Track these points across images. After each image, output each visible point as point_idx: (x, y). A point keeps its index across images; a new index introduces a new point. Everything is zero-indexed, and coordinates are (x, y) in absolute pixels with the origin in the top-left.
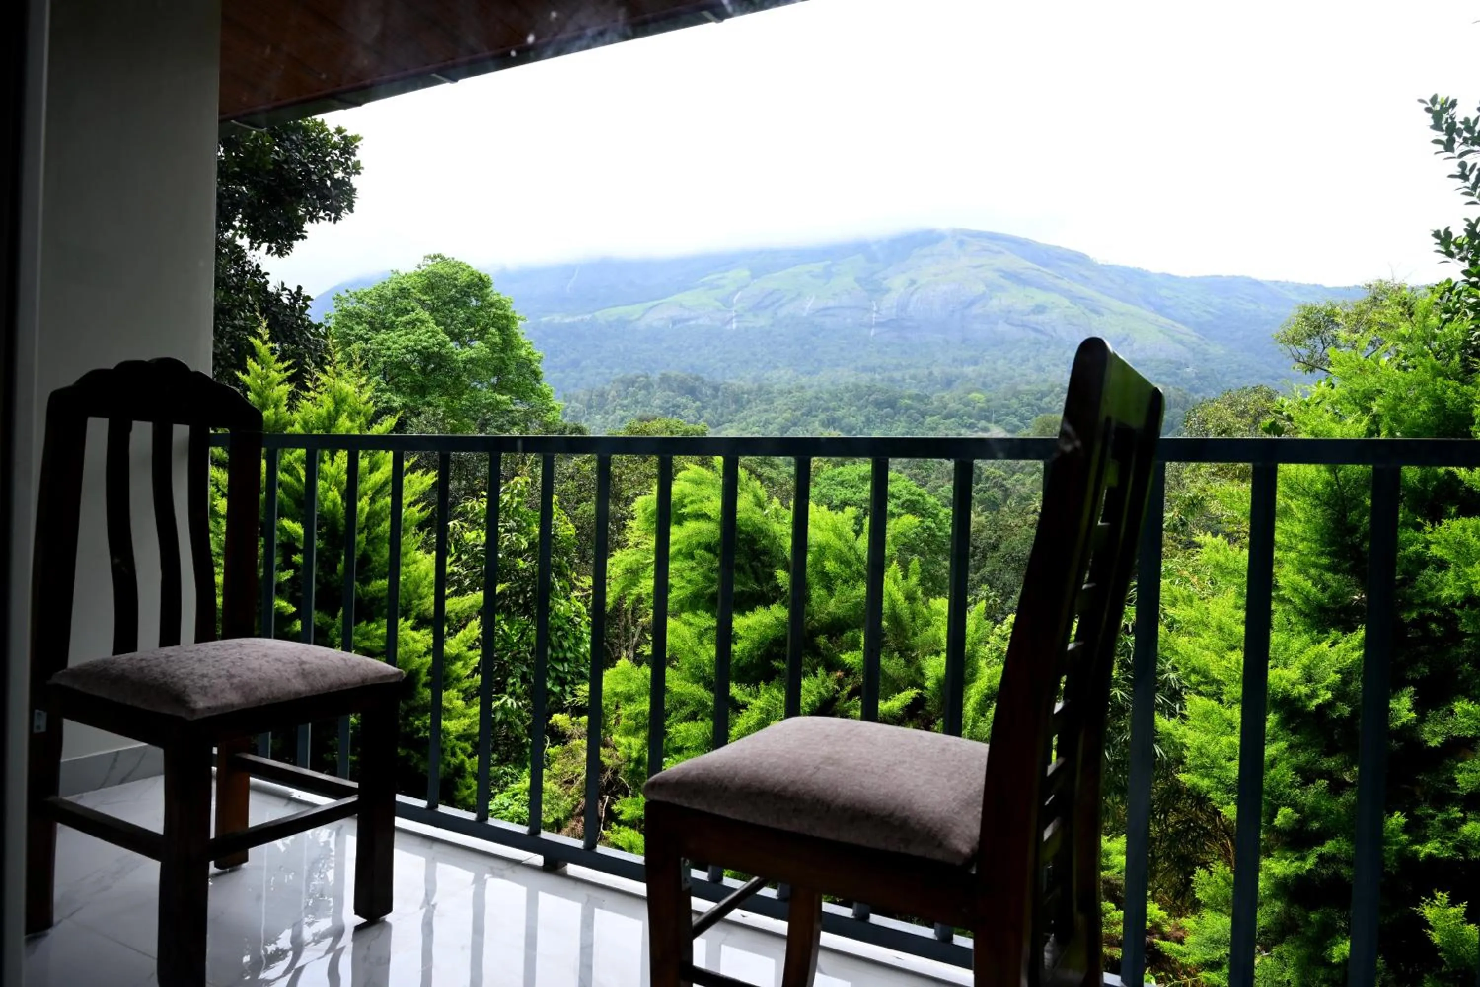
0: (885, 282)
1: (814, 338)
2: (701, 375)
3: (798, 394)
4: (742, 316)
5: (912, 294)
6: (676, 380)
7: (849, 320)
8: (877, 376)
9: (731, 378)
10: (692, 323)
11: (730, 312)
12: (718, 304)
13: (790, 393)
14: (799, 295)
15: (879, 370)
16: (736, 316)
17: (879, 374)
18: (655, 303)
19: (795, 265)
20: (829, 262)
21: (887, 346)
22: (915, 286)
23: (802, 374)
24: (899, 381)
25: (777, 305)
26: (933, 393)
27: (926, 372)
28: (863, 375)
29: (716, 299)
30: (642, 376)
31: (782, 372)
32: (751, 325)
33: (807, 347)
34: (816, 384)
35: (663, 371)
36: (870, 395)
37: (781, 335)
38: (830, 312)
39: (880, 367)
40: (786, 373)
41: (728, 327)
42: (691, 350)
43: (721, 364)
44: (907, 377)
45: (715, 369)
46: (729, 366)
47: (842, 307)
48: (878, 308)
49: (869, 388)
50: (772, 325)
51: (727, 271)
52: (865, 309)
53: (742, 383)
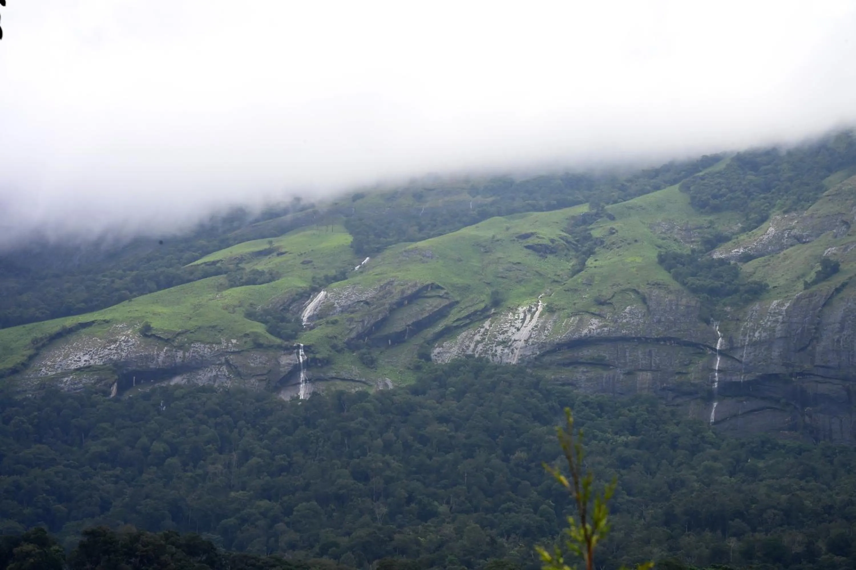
0: (748, 267)
1: (539, 429)
4: (327, 362)
5: (828, 302)
6: (130, 551)
7: (645, 377)
8: (733, 543)
9: (293, 546)
10: (177, 380)
11: (290, 350)
12: (259, 328)
15: (736, 523)
16: (307, 365)
17: (738, 535)
18: (70, 321)
21: (759, 455)
22: (837, 280)
23: (507, 533)
24: (798, 558)
25: (430, 332)
28: (690, 538)
29: (250, 315)
30: (27, 539)
31: (448, 529)
32: (355, 389)
33: (521, 455)
35: (89, 525)
37: (442, 419)
38: (587, 353)
39: (740, 515)
40: (459, 532)
41: (285, 396)
42: (174, 460)
43: (264, 503)
44: (821, 545)
45: (244, 520)
46: (288, 511)
47: (624, 339)
48: (730, 340)
50: (415, 391)
51: (283, 231)
52: (695, 345)
53: (328, 562)
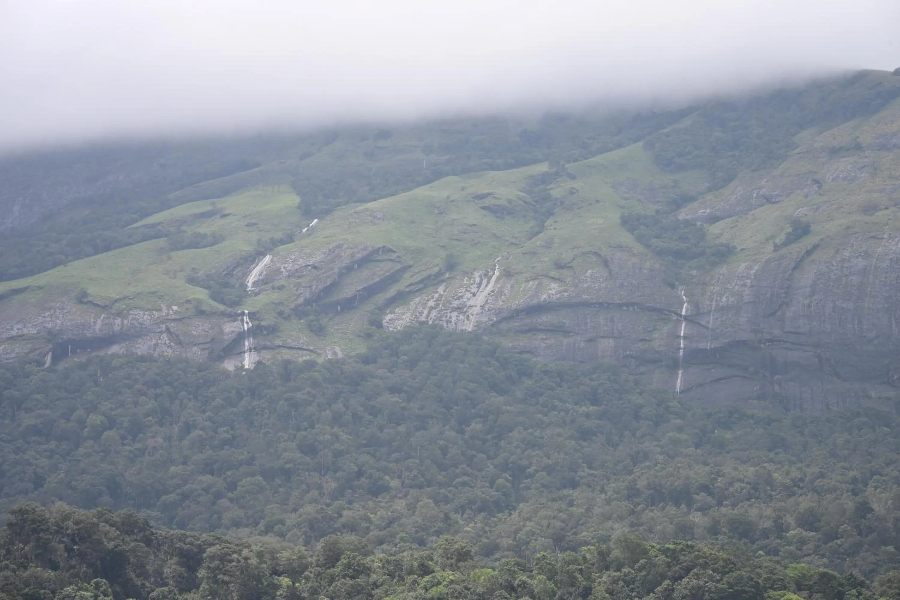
0: (715, 229)
1: (496, 399)
2: (142, 515)
3: (449, 575)
4: (273, 330)
5: (798, 265)
6: (60, 530)
7: (607, 344)
8: (697, 518)
9: (236, 525)
10: (115, 349)
11: (234, 317)
13: (425, 570)
14: (451, 266)
15: (701, 497)
16: (254, 332)
17: (703, 509)
19: (438, 175)
20: (543, 168)
21: (726, 425)
22: (808, 242)
23: (462, 509)
24: (765, 534)
25: (381, 298)
26: (871, 573)
27: (850, 505)
28: (654, 514)
29: (192, 281)
31: (400, 505)
32: (303, 358)
33: (476, 426)
34: (506, 542)
35: (21, 503)
36: (677, 578)
37: (394, 389)
38: (546, 319)
39: (705, 488)
40: (412, 508)
41: (229, 365)
42: (111, 434)
43: (207, 479)
44: (790, 519)
45: (185, 496)
46: (232, 486)
47: (586, 304)
48: (696, 305)
49: (673, 555)
50: (366, 360)
51: (227, 192)
52: (659, 311)
53: (271, 540)
